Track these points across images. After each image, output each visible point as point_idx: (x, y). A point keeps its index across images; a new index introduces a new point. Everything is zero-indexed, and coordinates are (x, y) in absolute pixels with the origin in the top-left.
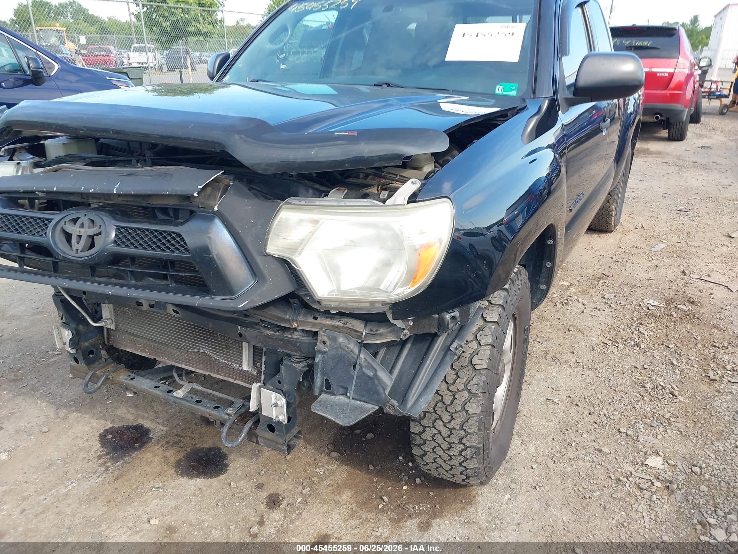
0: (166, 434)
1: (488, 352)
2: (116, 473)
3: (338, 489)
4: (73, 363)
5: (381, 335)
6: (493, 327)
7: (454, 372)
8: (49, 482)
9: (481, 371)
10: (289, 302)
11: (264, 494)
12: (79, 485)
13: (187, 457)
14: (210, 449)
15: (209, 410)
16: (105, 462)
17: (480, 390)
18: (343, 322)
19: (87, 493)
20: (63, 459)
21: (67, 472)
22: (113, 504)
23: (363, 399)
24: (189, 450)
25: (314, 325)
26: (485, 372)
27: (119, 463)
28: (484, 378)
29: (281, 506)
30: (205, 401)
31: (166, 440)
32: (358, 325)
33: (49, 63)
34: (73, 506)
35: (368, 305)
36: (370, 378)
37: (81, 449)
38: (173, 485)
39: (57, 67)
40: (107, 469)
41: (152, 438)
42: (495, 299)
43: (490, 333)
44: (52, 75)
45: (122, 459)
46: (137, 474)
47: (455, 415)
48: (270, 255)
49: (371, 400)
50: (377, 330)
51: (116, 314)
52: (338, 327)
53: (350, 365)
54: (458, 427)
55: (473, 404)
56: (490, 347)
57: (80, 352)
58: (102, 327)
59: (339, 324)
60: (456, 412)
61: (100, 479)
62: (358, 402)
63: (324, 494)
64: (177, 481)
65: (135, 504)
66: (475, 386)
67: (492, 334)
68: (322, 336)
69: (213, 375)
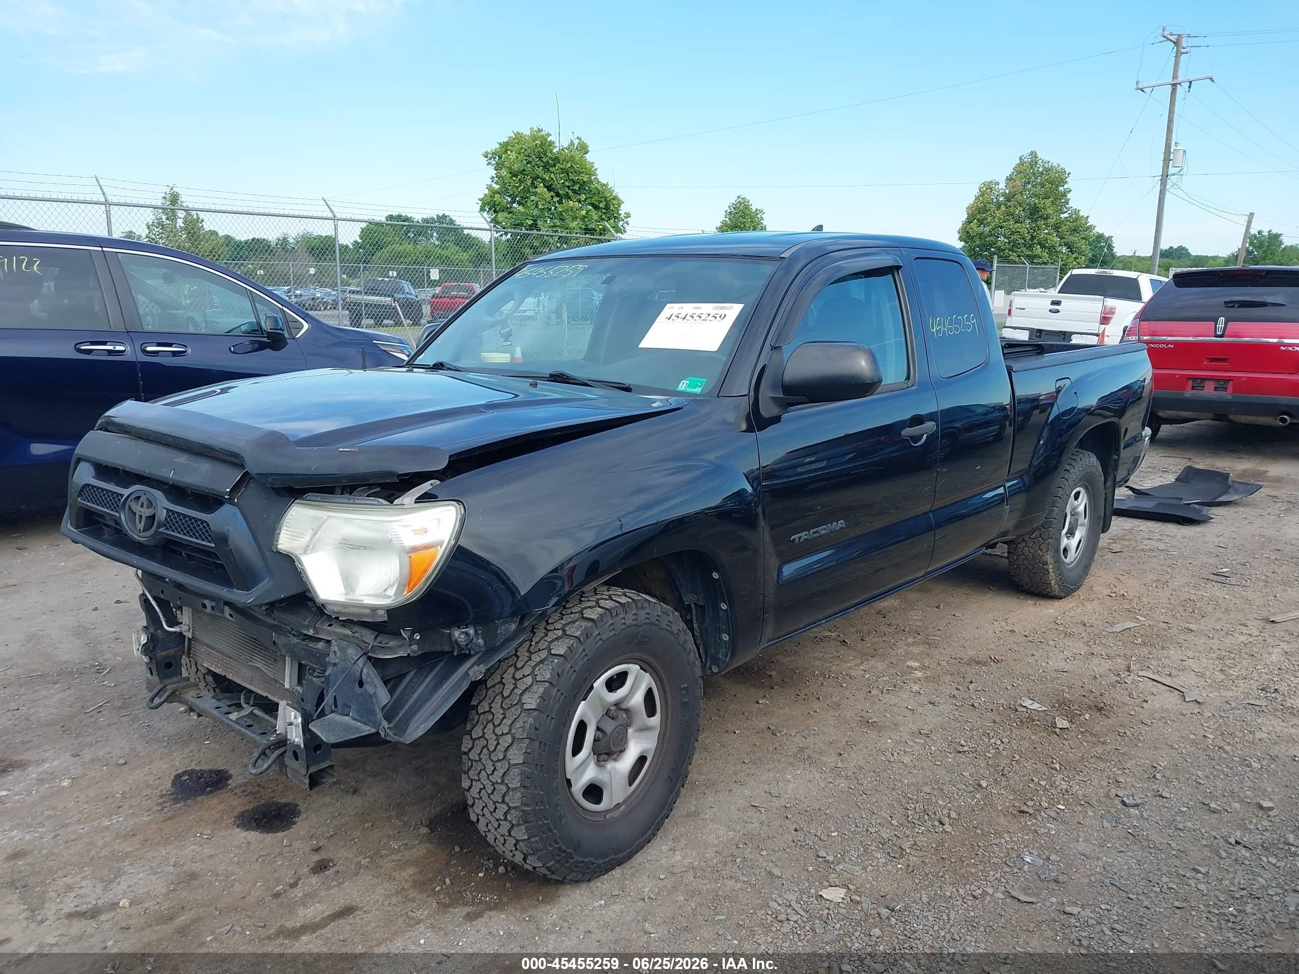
0: (248, 783)
1: (541, 690)
2: (170, 814)
3: (401, 866)
4: (149, 675)
5: (391, 648)
6: (556, 661)
7: (502, 712)
8: (97, 813)
9: (531, 712)
10: (308, 606)
11: (316, 858)
12: (125, 820)
13: (255, 811)
14: (286, 805)
15: (253, 735)
16: (165, 802)
17: (525, 734)
18: (353, 631)
19: (129, 829)
20: (124, 794)
21: (121, 807)
22: (149, 843)
23: (363, 720)
24: (262, 802)
25: (329, 633)
26: (536, 713)
27: (179, 805)
28: (531, 721)
29: (327, 872)
30: (256, 726)
31: (242, 789)
32: (369, 637)
33: (298, 321)
34: (107, 839)
35: (368, 611)
36: (371, 696)
37: (148, 786)
38: (223, 834)
39: (306, 326)
40: (162, 809)
41: (229, 785)
42: (572, 630)
43: (550, 668)
44: (297, 336)
45: (185, 801)
46: (191, 818)
47: (498, 765)
48: (279, 553)
49: (369, 721)
50: (387, 643)
51: (194, 620)
52: (348, 636)
53: (355, 681)
54: (499, 781)
55: (516, 752)
56: (547, 684)
57: (154, 661)
58: (181, 633)
59: (349, 632)
60: (498, 760)
61: (150, 817)
62: (359, 724)
63: (384, 868)
64: (229, 832)
65: (171, 847)
66: (521, 729)
67: (552, 669)
68: (334, 647)
69: (270, 697)
